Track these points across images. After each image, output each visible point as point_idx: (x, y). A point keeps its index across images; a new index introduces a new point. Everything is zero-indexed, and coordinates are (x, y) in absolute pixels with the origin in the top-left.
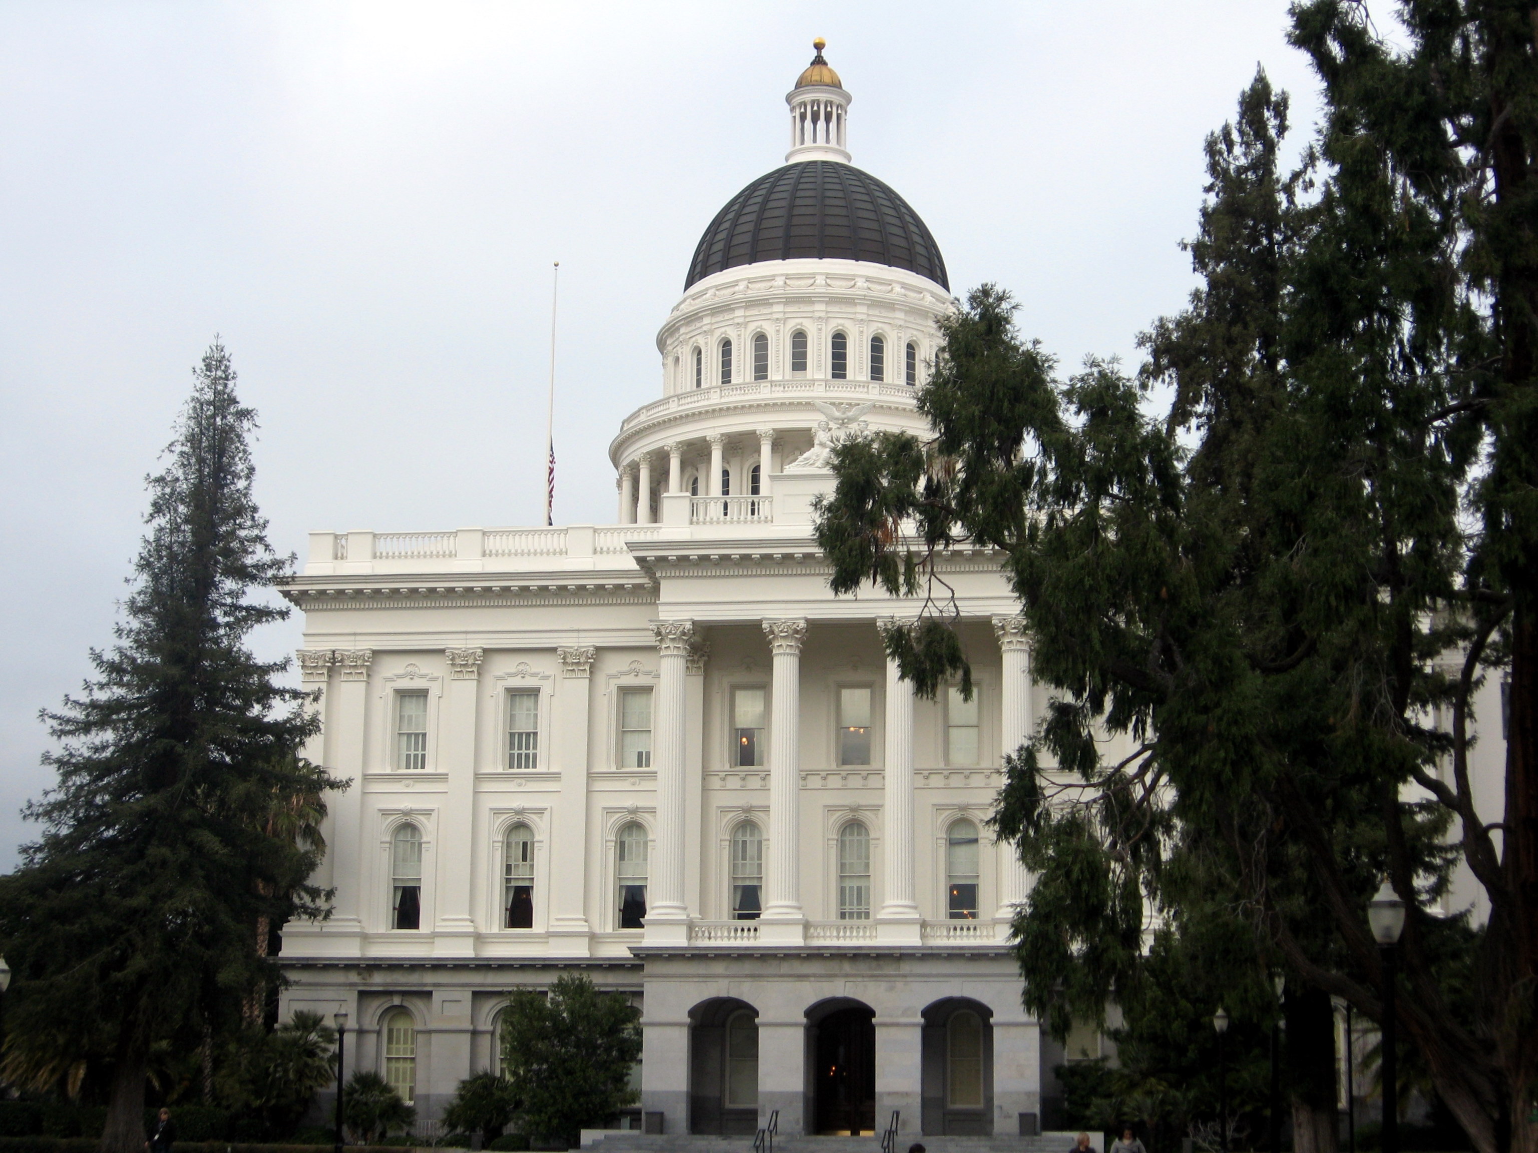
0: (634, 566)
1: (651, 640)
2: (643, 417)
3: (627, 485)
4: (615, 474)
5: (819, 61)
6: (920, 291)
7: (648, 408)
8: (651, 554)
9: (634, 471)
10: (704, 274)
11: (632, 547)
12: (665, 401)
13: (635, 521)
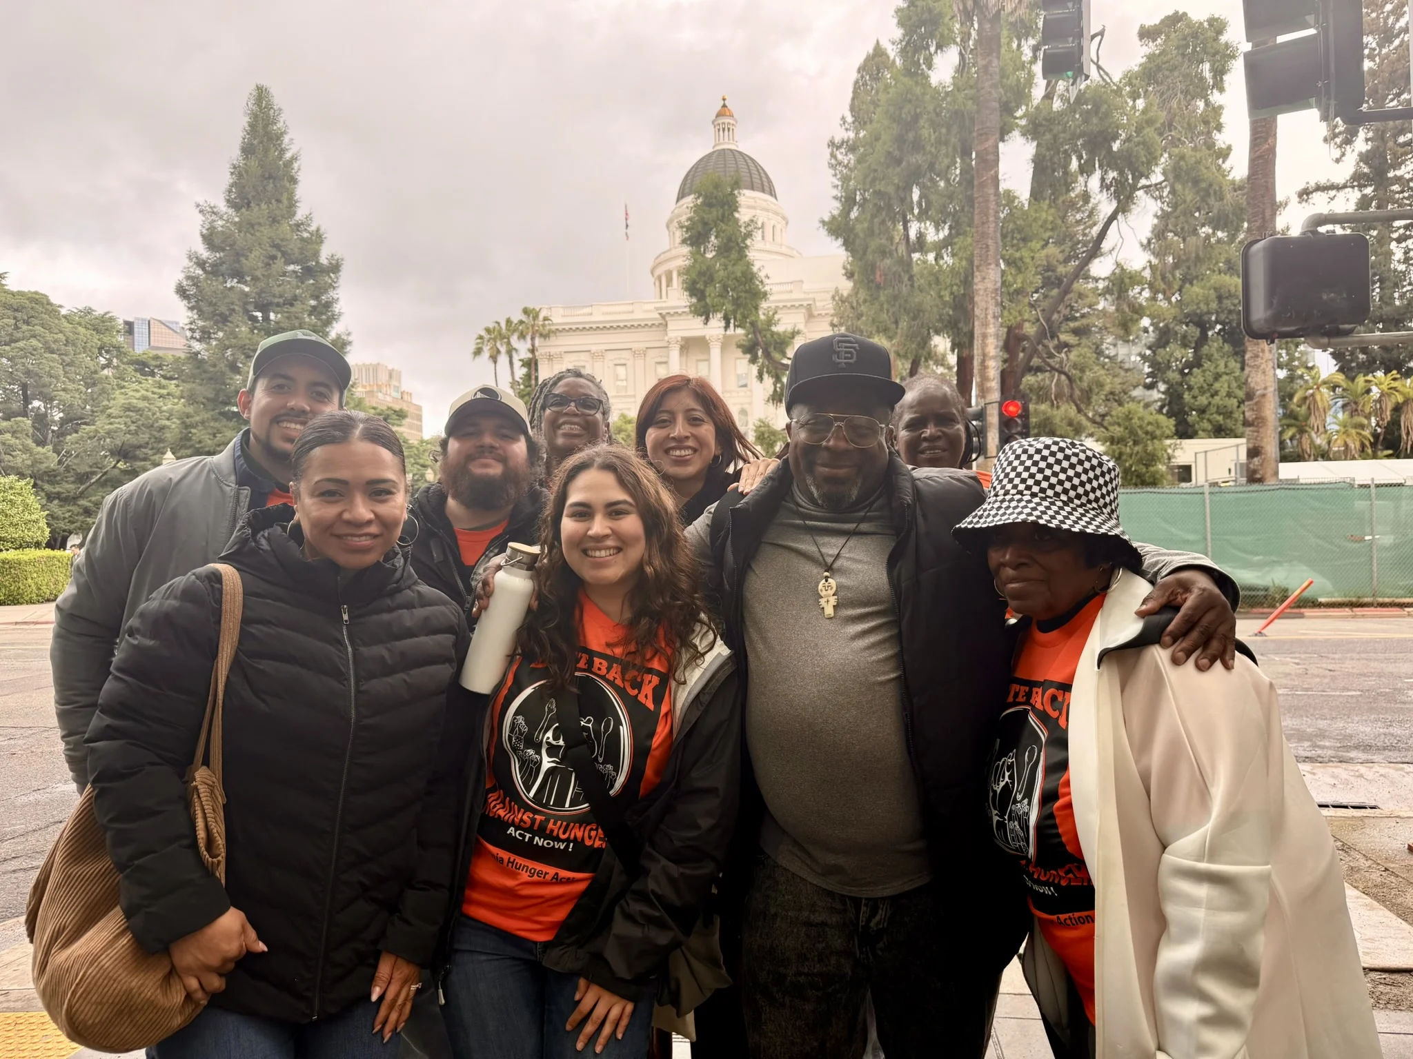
0: (658, 316)
1: (666, 345)
2: (662, 256)
3: (657, 283)
4: (652, 280)
5: (724, 106)
6: (766, 201)
7: (664, 253)
8: (664, 312)
9: (659, 278)
10: (682, 197)
11: (657, 309)
12: (670, 250)
13: (661, 298)
